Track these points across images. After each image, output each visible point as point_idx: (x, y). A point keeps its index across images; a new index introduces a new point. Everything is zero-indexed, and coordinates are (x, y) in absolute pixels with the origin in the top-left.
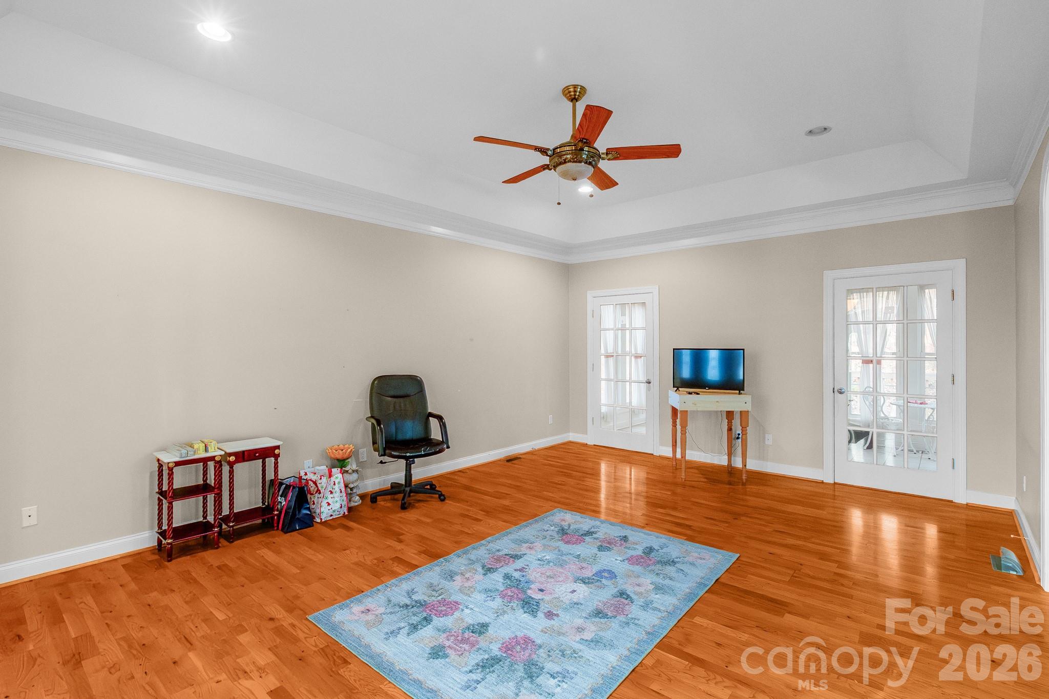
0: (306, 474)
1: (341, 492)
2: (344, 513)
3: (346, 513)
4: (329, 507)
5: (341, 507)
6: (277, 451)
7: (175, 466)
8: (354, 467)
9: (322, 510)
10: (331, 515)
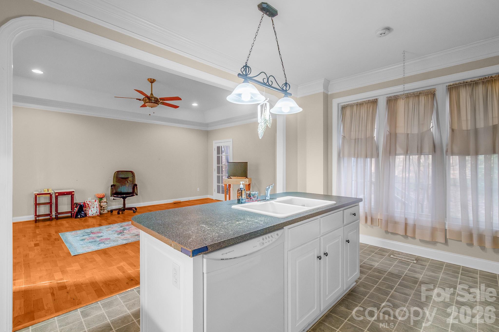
0: (87, 202)
1: (97, 207)
2: (98, 214)
3: (99, 215)
4: (92, 212)
5: (96, 212)
6: (73, 193)
7: (37, 195)
8: (105, 200)
9: (89, 212)
10: (93, 215)
